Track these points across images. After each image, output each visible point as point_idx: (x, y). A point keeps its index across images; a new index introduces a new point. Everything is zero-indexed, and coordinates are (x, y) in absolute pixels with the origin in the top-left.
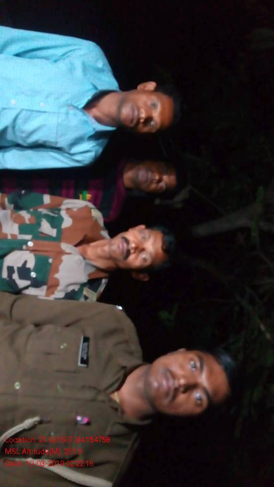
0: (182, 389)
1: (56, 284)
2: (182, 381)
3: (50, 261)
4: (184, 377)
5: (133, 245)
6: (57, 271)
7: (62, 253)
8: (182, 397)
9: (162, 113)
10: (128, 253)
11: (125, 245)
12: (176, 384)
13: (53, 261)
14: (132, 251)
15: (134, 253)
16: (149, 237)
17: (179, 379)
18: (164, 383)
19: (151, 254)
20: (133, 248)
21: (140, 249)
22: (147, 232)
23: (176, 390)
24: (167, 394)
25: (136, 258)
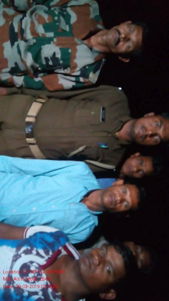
0: (149, 136)
1: (75, 66)
2: (150, 133)
3: (70, 51)
4: (151, 130)
5: (123, 36)
6: (75, 57)
7: (76, 44)
8: (148, 139)
9: (131, 195)
10: (119, 41)
11: (117, 35)
12: (147, 133)
13: (71, 51)
14: (122, 40)
15: (123, 41)
16: (134, 30)
17: (149, 131)
18: (141, 132)
19: (133, 43)
20: (122, 38)
21: (127, 39)
22: (133, 26)
23: (146, 136)
24: (142, 137)
25: (123, 45)
